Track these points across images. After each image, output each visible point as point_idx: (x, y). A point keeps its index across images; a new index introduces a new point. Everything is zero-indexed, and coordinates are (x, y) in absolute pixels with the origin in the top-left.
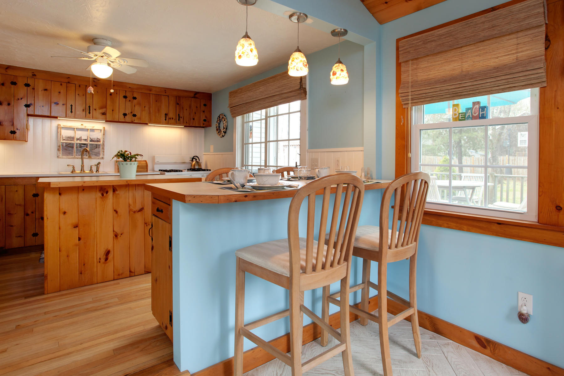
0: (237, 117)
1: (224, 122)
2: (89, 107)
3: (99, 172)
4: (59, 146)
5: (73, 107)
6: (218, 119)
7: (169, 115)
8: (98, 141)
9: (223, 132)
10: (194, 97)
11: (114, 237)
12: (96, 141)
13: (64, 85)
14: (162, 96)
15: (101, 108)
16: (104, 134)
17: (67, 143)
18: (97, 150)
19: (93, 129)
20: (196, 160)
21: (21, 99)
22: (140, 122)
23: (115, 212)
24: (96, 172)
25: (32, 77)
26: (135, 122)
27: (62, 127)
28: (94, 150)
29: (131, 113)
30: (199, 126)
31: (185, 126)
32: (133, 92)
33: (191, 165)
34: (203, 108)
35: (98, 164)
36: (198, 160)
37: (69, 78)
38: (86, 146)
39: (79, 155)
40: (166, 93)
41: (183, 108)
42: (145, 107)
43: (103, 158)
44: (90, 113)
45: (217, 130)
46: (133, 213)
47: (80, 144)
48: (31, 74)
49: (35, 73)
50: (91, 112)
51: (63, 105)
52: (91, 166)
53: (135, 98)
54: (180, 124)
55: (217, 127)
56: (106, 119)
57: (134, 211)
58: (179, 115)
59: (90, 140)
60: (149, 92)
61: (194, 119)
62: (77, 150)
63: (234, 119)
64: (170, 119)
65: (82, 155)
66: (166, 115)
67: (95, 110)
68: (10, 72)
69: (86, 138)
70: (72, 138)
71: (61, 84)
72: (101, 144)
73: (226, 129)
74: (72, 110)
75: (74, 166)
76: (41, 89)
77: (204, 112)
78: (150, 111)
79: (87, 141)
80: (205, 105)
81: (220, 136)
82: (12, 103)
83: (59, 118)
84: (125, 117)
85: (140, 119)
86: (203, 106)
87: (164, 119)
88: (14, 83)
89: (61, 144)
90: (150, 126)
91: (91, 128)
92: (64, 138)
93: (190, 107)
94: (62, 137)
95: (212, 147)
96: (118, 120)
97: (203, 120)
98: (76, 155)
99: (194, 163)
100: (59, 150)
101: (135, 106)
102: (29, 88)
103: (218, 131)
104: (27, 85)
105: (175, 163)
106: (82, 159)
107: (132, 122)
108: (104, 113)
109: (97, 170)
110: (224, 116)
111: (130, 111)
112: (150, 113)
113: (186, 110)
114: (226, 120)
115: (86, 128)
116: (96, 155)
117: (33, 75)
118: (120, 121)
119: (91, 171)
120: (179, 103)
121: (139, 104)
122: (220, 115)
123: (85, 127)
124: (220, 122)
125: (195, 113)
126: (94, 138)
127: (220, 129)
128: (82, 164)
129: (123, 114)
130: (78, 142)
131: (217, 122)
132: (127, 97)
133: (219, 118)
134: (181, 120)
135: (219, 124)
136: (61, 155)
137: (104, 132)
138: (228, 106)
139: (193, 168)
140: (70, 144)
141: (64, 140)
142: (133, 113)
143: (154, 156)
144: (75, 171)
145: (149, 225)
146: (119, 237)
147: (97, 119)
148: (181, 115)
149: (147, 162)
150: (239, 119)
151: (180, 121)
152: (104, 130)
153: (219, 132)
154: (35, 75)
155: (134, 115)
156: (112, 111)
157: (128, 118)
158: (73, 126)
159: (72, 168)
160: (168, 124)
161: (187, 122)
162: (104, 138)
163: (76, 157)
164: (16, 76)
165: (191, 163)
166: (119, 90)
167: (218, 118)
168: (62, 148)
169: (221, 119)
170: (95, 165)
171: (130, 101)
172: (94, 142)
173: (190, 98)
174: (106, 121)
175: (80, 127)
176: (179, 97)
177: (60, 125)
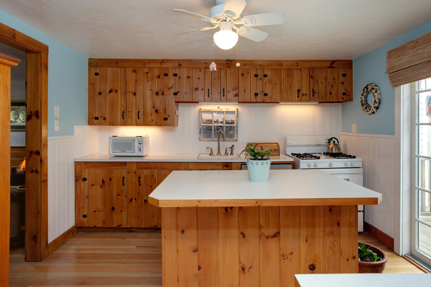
0: (402, 86)
1: (375, 94)
2: (224, 89)
3: (233, 155)
4: (201, 130)
5: (210, 91)
6: (365, 92)
7: (302, 92)
8: (232, 123)
9: (374, 107)
10: (331, 67)
11: (241, 270)
12: (230, 123)
13: (203, 70)
14: (294, 70)
15: (234, 90)
16: (237, 116)
17: (207, 126)
18: (231, 132)
19: (228, 111)
20: (334, 142)
21: (171, 88)
22: (271, 101)
23: (241, 236)
24: (231, 155)
25: (179, 67)
26: (266, 101)
27: (203, 111)
28: (229, 132)
29: (263, 92)
30: (337, 101)
31: (320, 102)
32: (264, 69)
33: (328, 149)
34: (342, 79)
35: (232, 147)
36: (336, 143)
37: (206, 63)
38: (222, 128)
39: (217, 138)
40: (298, 66)
41: (317, 81)
42: (276, 84)
43: (236, 140)
44: (224, 96)
45: (363, 105)
46: (266, 239)
47: (217, 126)
48: (177, 65)
49: (181, 63)
50: (225, 94)
51: (202, 90)
52: (226, 149)
53: (265, 76)
54: (315, 101)
55: (363, 101)
56: (239, 101)
57: (266, 236)
58: (313, 90)
59: (225, 122)
60: (280, 67)
61: (331, 93)
62: (215, 132)
63: (396, 89)
64: (303, 95)
65: (219, 137)
66: (299, 91)
67: (229, 92)
68: (164, 65)
69: (222, 121)
70: (210, 121)
71: (200, 70)
72: (235, 126)
73: (380, 103)
74: (209, 94)
75: (211, 149)
76: (185, 78)
77: (343, 83)
78: (281, 88)
79: (223, 124)
80: (344, 75)
81: (369, 113)
82: (165, 93)
83: (200, 102)
84: (256, 97)
85: (271, 98)
86: (342, 76)
87: (297, 96)
88: (166, 75)
89: (202, 127)
90: (281, 104)
91: (226, 110)
92: (204, 122)
93: (326, 79)
94: (203, 121)
95: (354, 127)
96: (250, 101)
97: (343, 94)
98: (214, 138)
99: (331, 146)
100: (200, 133)
101: (266, 84)
102: (177, 77)
103: (365, 106)
104: (175, 75)
105: (309, 146)
106: (219, 141)
107: (264, 102)
108: (237, 94)
109: (231, 153)
110: (375, 86)
111: (261, 90)
112: (281, 90)
113: (322, 83)
114: (379, 91)
115: (222, 111)
116: (230, 137)
117: (179, 65)
118: (251, 101)
119: (226, 153)
120: (312, 76)
121: (270, 81)
122: (368, 85)
123: (221, 109)
124: (368, 95)
125: (332, 86)
126: (229, 121)
127: (367, 104)
128: (219, 147)
129: (254, 94)
130: (216, 125)
131: (362, 95)
132: (258, 76)
133: (366, 89)
134: (316, 95)
135: (366, 97)
136: (202, 138)
137: (237, 114)
138: (386, 71)
139: (330, 151)
140: (209, 127)
141: (204, 123)
142: (264, 92)
143: (286, 138)
144: (213, 153)
145: (287, 258)
146: (246, 271)
147: (230, 101)
148: (316, 90)
149: (279, 144)
150: (405, 89)
151: (314, 97)
152: (238, 111)
153: (366, 108)
154: (181, 65)
155: (266, 95)
156: (244, 92)
157: (259, 98)
158: (211, 109)
159: (211, 151)
160: (301, 101)
161: (322, 98)
162: (237, 120)
163: (214, 139)
164: (167, 68)
165: (328, 146)
166: (250, 69)
167: (364, 90)
168: (203, 131)
169: (368, 90)
170: (230, 148)
171: (261, 79)
172: (229, 124)
173: (326, 68)
174: (239, 102)
175: (217, 110)
176: (313, 69)
177: (201, 110)
